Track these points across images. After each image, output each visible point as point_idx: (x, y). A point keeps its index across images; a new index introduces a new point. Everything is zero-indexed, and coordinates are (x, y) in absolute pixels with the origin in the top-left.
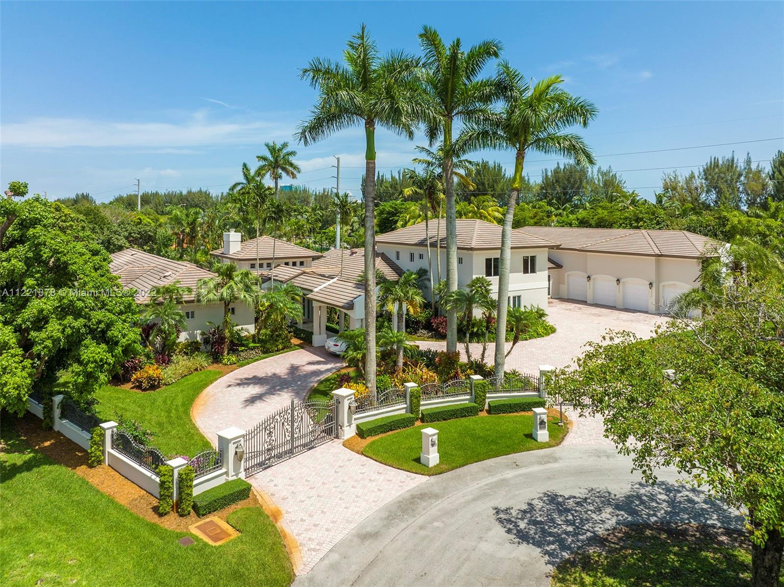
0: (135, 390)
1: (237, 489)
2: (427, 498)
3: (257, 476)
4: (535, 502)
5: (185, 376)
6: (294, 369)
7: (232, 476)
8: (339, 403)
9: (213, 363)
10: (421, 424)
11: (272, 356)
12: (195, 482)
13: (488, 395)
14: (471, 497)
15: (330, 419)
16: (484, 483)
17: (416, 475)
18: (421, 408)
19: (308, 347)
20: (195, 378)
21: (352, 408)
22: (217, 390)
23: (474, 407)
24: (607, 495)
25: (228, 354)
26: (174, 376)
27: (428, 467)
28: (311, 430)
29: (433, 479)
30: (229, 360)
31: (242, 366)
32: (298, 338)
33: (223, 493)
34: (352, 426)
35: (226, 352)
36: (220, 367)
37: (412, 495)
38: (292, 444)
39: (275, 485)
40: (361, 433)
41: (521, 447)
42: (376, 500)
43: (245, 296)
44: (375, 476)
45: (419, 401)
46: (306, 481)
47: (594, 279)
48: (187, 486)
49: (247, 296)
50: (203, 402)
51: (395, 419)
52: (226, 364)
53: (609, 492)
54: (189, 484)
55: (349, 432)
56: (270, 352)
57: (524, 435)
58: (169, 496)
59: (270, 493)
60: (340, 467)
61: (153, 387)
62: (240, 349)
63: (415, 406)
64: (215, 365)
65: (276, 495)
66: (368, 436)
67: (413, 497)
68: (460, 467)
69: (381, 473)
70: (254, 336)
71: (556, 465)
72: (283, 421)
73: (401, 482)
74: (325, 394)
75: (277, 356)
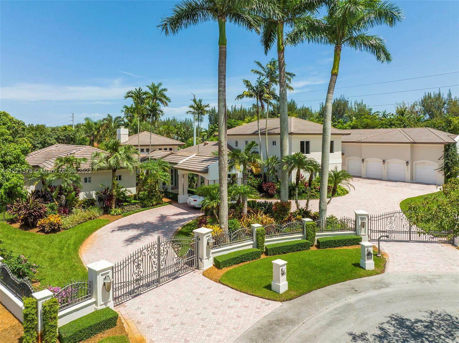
0: (40, 233)
1: (104, 319)
2: (284, 324)
3: (127, 304)
4: (386, 326)
5: (82, 223)
6: (163, 218)
7: (101, 305)
8: (199, 239)
9: (104, 214)
10: (266, 257)
11: (148, 209)
12: (60, 314)
13: (316, 234)
14: (324, 322)
15: (191, 253)
16: (332, 308)
17: (269, 301)
18: (266, 244)
19: (175, 204)
20: (88, 225)
21: (210, 244)
22: (103, 233)
23: (306, 243)
24: (449, 319)
25: (115, 207)
26: (71, 222)
27: (279, 293)
28: (175, 262)
29: (286, 304)
30: (116, 212)
31: (125, 216)
32: (168, 198)
33: (89, 323)
34: (210, 258)
35: (114, 206)
36: (109, 217)
37: (269, 321)
38: (159, 275)
39: (142, 313)
40: (218, 264)
41: (354, 274)
42: (236, 326)
43: (127, 164)
44: (232, 303)
45: (263, 238)
46: (171, 308)
47: (366, 161)
48: (51, 318)
49: (129, 164)
50: (91, 242)
51: (245, 253)
52: (113, 215)
53: (449, 316)
54: (52, 316)
55: (208, 264)
56: (147, 207)
57: (352, 264)
58: (33, 329)
59: (137, 320)
60: (201, 294)
61: (54, 231)
62: (124, 204)
63: (260, 242)
64: (106, 216)
65: (142, 323)
66: (224, 267)
67: (271, 323)
68: (306, 293)
69: (238, 300)
70: (135, 196)
71: (389, 290)
72: (150, 254)
73: (257, 308)
74: (187, 234)
75: (152, 209)
